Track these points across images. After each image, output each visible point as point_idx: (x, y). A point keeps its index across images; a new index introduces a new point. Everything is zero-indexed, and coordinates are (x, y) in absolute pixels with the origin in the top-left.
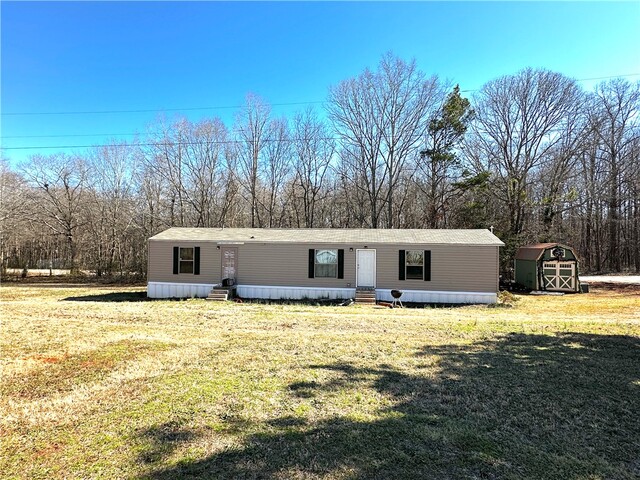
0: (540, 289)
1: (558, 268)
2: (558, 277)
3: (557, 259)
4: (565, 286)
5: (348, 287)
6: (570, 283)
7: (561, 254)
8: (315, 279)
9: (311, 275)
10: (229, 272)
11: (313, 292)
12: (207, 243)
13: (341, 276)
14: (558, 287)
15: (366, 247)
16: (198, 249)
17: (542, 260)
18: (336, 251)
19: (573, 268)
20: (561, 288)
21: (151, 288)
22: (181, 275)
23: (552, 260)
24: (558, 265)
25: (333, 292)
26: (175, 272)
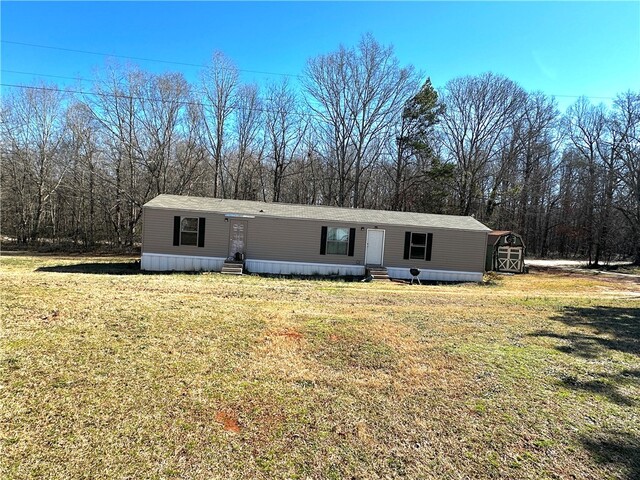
0: (495, 270)
1: (509, 252)
2: (508, 260)
3: (509, 245)
4: (513, 268)
5: (357, 264)
6: (516, 265)
7: (513, 241)
8: (327, 256)
9: (323, 252)
10: (238, 245)
11: (324, 268)
12: (214, 214)
13: (351, 253)
14: (507, 269)
15: (376, 227)
16: (203, 221)
17: (498, 245)
18: (348, 230)
19: (520, 253)
20: (510, 270)
21: (147, 259)
22: (181, 247)
23: (506, 245)
24: (509, 249)
25: (344, 268)
26: (176, 243)
